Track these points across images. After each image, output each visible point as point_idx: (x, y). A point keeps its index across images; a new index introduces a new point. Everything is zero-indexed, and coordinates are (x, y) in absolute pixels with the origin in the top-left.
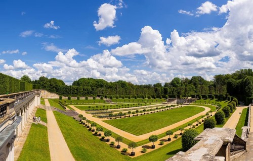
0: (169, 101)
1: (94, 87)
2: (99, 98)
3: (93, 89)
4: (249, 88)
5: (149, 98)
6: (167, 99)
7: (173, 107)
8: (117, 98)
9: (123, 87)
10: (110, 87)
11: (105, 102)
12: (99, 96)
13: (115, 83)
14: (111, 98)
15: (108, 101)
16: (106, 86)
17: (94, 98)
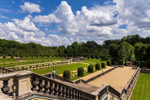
0: (67, 59)
1: (5, 48)
2: (10, 57)
3: (3, 49)
4: (121, 52)
5: (53, 56)
6: (65, 57)
7: (66, 64)
8: (27, 56)
9: (33, 48)
10: (22, 48)
11: (15, 60)
12: (9, 55)
13: (27, 44)
14: (21, 57)
15: (18, 59)
16: (18, 47)
17: (4, 57)
